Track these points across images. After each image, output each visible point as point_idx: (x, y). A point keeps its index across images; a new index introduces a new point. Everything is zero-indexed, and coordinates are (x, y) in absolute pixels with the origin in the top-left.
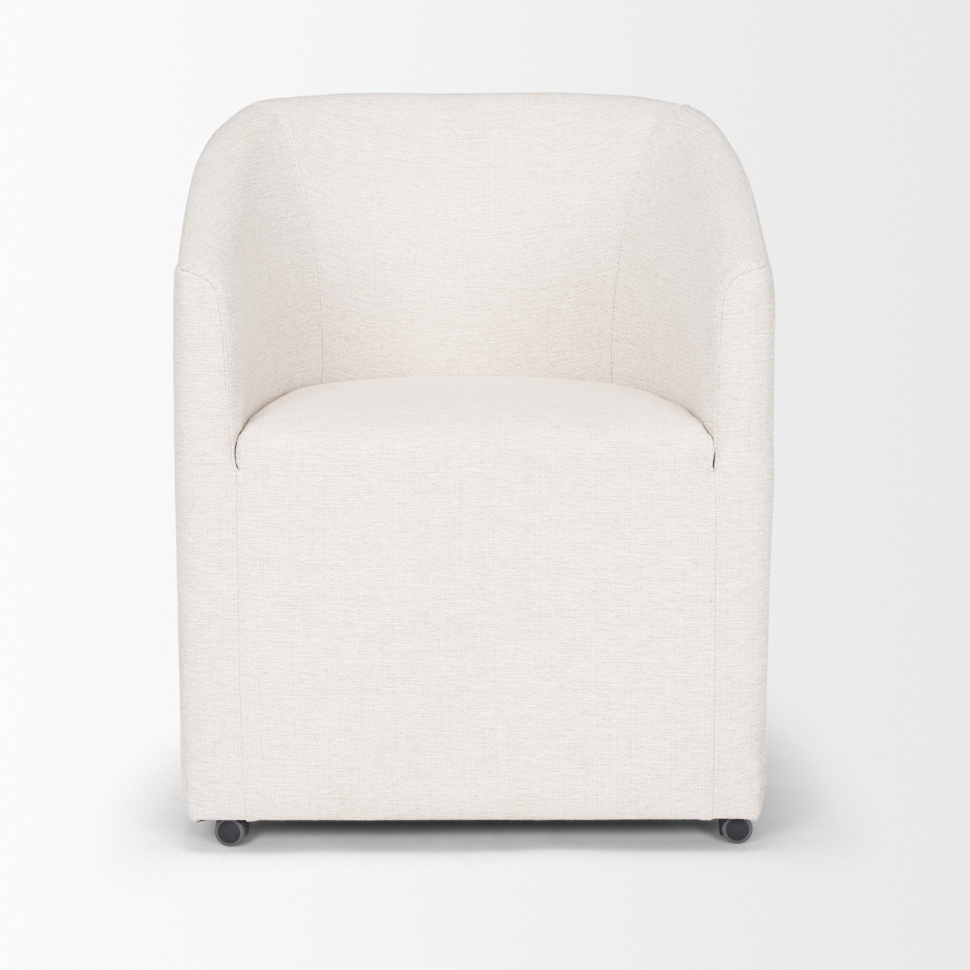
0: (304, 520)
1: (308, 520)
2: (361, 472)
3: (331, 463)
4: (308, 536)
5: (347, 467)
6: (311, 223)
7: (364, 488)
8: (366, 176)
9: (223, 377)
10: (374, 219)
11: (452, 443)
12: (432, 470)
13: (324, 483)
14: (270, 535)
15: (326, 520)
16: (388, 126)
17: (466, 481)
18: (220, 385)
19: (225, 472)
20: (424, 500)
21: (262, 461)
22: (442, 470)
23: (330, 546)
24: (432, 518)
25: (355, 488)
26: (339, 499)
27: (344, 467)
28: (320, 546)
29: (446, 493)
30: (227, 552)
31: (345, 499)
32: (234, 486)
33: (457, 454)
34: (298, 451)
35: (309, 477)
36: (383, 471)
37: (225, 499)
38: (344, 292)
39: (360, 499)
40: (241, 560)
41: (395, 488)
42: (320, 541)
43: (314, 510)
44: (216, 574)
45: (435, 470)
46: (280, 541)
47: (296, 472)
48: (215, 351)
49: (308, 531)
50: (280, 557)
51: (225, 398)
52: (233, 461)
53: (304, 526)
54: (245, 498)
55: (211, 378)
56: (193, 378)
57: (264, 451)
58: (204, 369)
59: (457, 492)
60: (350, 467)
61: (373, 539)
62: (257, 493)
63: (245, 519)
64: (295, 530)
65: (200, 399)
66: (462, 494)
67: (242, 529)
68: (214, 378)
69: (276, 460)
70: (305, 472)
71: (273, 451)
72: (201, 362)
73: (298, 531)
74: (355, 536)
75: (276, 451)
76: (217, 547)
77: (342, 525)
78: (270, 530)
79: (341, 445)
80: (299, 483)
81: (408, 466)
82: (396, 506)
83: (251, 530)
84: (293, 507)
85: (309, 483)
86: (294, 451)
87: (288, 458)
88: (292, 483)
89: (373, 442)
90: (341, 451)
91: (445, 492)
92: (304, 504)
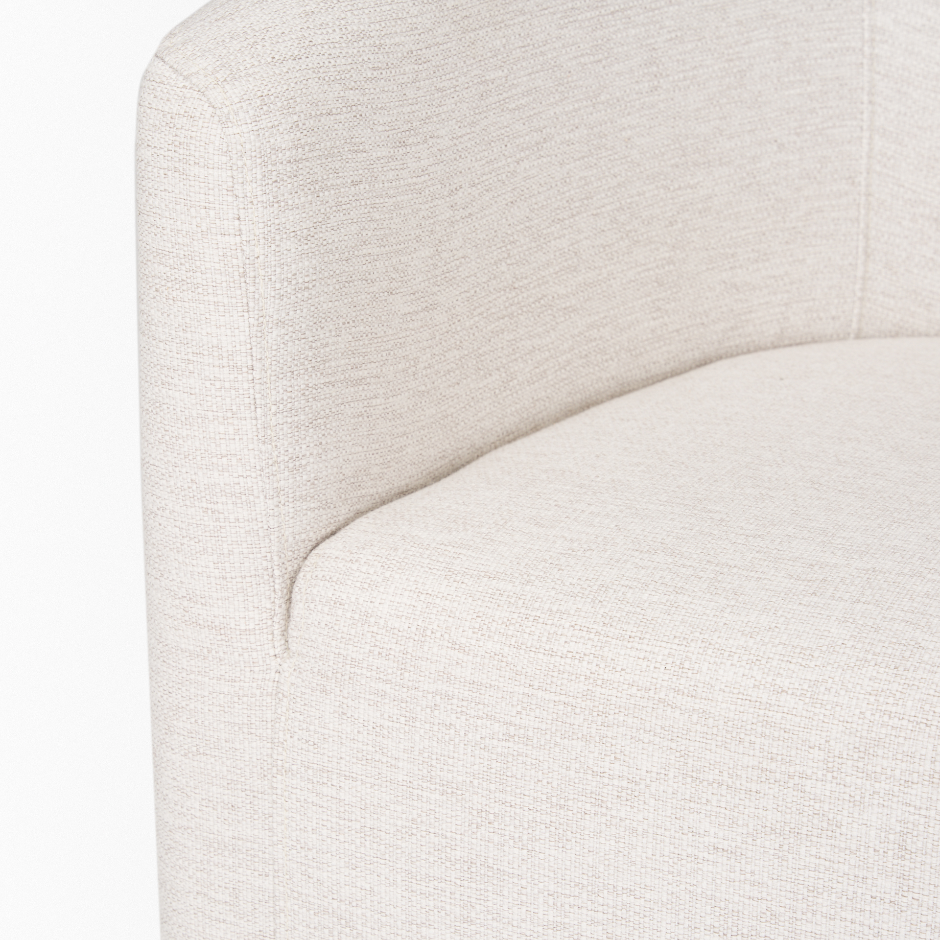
0: (449, 835)
1: (458, 837)
2: (610, 734)
3: (526, 691)
4: (458, 882)
5: (569, 708)
7: (616, 782)
9: (246, 386)
11: (891, 700)
12: (820, 773)
13: (504, 743)
14: (358, 855)
15: (506, 848)
17: (921, 828)
18: (234, 408)
19: (246, 655)
20: (790, 856)
21: (342, 645)
22: (848, 779)
23: (515, 923)
24: (809, 915)
25: (589, 777)
26: (544, 797)
27: (561, 707)
28: (490, 917)
29: (858, 850)
30: (249, 872)
31: (562, 802)
32: (269, 700)
33: (901, 740)
34: (438, 635)
35: (463, 718)
36: (674, 745)
37: (246, 730)
39: (604, 810)
40: (282, 903)
41: (704, 801)
42: (490, 904)
43: (475, 813)
44: (224, 921)
45: (829, 775)
46: (383, 877)
47: (430, 696)
48: (221, 309)
49: (458, 866)
50: (384, 919)
51: (251, 446)
52: (277, 626)
53: (448, 850)
54: (296, 738)
55: (208, 384)
56: (163, 377)
57: (349, 615)
58: (190, 357)
59: (890, 853)
60: (578, 710)
61: (636, 932)
62: (326, 731)
63: (293, 796)
64: (423, 857)
65: (181, 441)
66: (907, 863)
67: (286, 821)
68: (218, 384)
69: (377, 650)
70: (455, 701)
71: (372, 620)
72: (181, 334)
73: (431, 860)
74: (584, 911)
75: (382, 622)
76: (226, 853)
77: (552, 874)
78: (358, 841)
79: (563, 639)
80: (436, 728)
81: (747, 745)
82: (706, 855)
83: (309, 829)
84: (420, 792)
85: (462, 733)
86: (429, 633)
87: (410, 650)
88: (418, 724)
89: (656, 650)
90: (558, 659)
91: (854, 847)
92: (449, 791)
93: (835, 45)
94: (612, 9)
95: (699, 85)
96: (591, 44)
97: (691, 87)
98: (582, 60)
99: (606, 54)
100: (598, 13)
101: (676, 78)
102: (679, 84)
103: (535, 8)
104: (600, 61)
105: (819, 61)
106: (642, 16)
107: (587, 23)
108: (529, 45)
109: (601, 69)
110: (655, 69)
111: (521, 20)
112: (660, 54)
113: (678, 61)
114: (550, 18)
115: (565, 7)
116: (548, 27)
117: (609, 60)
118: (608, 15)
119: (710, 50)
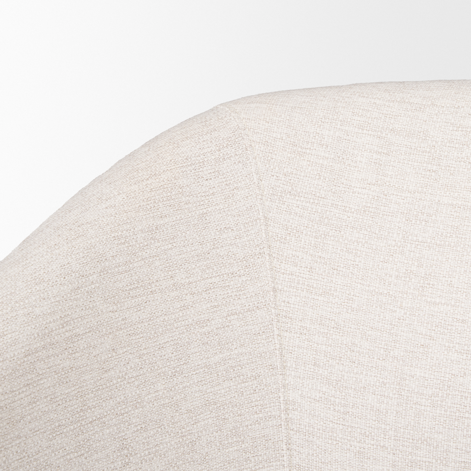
6: (274, 323)
8: (401, 236)
10: (405, 314)
16: (457, 146)
38: (335, 443)
93: (261, 415)
94: (91, 420)
95: (161, 456)
96: (75, 445)
97: (155, 458)
98: (68, 457)
99: (87, 450)
100: (79, 425)
101: (143, 454)
102: (145, 458)
103: (29, 432)
104: (83, 455)
105: (250, 427)
106: (114, 420)
107: (71, 432)
108: (25, 457)
109: (84, 460)
110: (126, 451)
111: (18, 442)
112: (129, 441)
113: (144, 443)
114: (41, 436)
115: (53, 426)
116: (39, 442)
117: (89, 453)
118: (87, 424)
119: (168, 432)
